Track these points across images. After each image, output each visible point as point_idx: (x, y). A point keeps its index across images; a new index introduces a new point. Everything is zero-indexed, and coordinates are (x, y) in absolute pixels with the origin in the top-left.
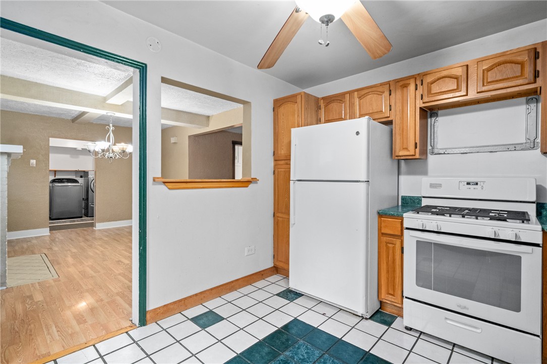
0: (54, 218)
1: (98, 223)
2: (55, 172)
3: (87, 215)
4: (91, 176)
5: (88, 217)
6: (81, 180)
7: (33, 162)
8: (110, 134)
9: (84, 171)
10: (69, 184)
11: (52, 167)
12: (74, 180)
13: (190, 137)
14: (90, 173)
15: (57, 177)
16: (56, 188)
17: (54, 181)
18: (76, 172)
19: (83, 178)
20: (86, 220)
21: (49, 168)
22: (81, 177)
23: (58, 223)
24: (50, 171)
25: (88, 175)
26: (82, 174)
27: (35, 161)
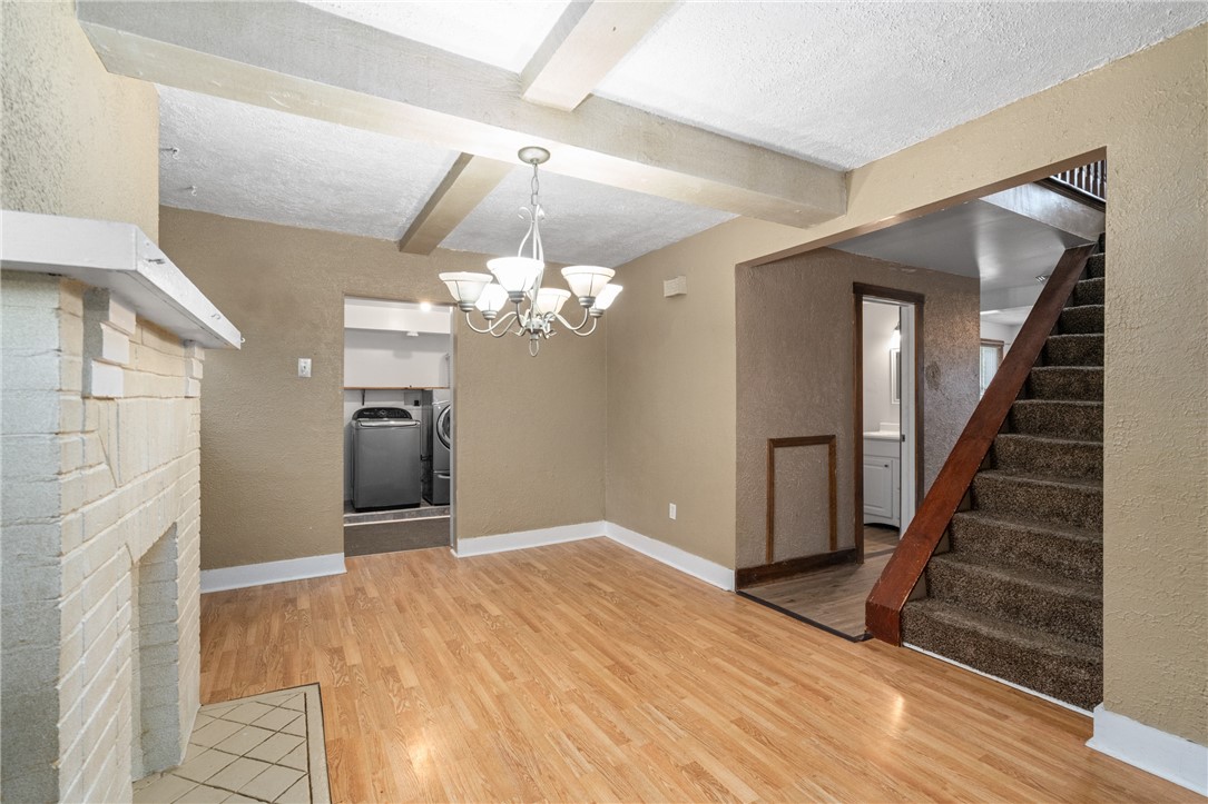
0: (360, 506)
1: (461, 538)
2: (364, 391)
3: (429, 497)
4: (438, 403)
5: (431, 505)
6: (416, 412)
7: (305, 364)
8: (532, 235)
9: (422, 390)
10: (392, 423)
11: (351, 380)
12: (403, 410)
13: (739, 267)
14: (436, 395)
15: (369, 404)
16: (365, 432)
17: (360, 414)
18: (407, 392)
19: (420, 407)
20: (428, 514)
21: (342, 382)
22: (417, 403)
23: (368, 519)
24: (346, 389)
25: (431, 400)
26: (419, 397)
27: (309, 361)
